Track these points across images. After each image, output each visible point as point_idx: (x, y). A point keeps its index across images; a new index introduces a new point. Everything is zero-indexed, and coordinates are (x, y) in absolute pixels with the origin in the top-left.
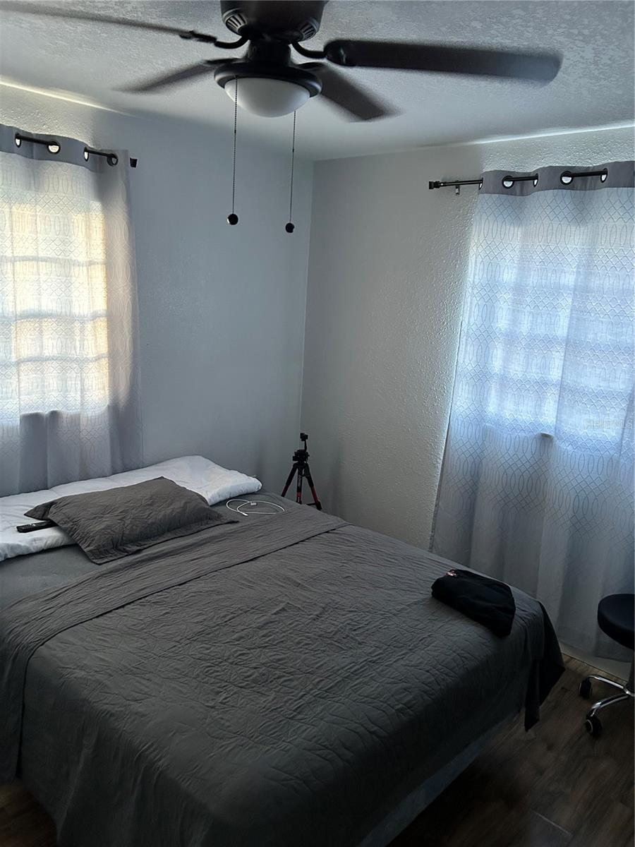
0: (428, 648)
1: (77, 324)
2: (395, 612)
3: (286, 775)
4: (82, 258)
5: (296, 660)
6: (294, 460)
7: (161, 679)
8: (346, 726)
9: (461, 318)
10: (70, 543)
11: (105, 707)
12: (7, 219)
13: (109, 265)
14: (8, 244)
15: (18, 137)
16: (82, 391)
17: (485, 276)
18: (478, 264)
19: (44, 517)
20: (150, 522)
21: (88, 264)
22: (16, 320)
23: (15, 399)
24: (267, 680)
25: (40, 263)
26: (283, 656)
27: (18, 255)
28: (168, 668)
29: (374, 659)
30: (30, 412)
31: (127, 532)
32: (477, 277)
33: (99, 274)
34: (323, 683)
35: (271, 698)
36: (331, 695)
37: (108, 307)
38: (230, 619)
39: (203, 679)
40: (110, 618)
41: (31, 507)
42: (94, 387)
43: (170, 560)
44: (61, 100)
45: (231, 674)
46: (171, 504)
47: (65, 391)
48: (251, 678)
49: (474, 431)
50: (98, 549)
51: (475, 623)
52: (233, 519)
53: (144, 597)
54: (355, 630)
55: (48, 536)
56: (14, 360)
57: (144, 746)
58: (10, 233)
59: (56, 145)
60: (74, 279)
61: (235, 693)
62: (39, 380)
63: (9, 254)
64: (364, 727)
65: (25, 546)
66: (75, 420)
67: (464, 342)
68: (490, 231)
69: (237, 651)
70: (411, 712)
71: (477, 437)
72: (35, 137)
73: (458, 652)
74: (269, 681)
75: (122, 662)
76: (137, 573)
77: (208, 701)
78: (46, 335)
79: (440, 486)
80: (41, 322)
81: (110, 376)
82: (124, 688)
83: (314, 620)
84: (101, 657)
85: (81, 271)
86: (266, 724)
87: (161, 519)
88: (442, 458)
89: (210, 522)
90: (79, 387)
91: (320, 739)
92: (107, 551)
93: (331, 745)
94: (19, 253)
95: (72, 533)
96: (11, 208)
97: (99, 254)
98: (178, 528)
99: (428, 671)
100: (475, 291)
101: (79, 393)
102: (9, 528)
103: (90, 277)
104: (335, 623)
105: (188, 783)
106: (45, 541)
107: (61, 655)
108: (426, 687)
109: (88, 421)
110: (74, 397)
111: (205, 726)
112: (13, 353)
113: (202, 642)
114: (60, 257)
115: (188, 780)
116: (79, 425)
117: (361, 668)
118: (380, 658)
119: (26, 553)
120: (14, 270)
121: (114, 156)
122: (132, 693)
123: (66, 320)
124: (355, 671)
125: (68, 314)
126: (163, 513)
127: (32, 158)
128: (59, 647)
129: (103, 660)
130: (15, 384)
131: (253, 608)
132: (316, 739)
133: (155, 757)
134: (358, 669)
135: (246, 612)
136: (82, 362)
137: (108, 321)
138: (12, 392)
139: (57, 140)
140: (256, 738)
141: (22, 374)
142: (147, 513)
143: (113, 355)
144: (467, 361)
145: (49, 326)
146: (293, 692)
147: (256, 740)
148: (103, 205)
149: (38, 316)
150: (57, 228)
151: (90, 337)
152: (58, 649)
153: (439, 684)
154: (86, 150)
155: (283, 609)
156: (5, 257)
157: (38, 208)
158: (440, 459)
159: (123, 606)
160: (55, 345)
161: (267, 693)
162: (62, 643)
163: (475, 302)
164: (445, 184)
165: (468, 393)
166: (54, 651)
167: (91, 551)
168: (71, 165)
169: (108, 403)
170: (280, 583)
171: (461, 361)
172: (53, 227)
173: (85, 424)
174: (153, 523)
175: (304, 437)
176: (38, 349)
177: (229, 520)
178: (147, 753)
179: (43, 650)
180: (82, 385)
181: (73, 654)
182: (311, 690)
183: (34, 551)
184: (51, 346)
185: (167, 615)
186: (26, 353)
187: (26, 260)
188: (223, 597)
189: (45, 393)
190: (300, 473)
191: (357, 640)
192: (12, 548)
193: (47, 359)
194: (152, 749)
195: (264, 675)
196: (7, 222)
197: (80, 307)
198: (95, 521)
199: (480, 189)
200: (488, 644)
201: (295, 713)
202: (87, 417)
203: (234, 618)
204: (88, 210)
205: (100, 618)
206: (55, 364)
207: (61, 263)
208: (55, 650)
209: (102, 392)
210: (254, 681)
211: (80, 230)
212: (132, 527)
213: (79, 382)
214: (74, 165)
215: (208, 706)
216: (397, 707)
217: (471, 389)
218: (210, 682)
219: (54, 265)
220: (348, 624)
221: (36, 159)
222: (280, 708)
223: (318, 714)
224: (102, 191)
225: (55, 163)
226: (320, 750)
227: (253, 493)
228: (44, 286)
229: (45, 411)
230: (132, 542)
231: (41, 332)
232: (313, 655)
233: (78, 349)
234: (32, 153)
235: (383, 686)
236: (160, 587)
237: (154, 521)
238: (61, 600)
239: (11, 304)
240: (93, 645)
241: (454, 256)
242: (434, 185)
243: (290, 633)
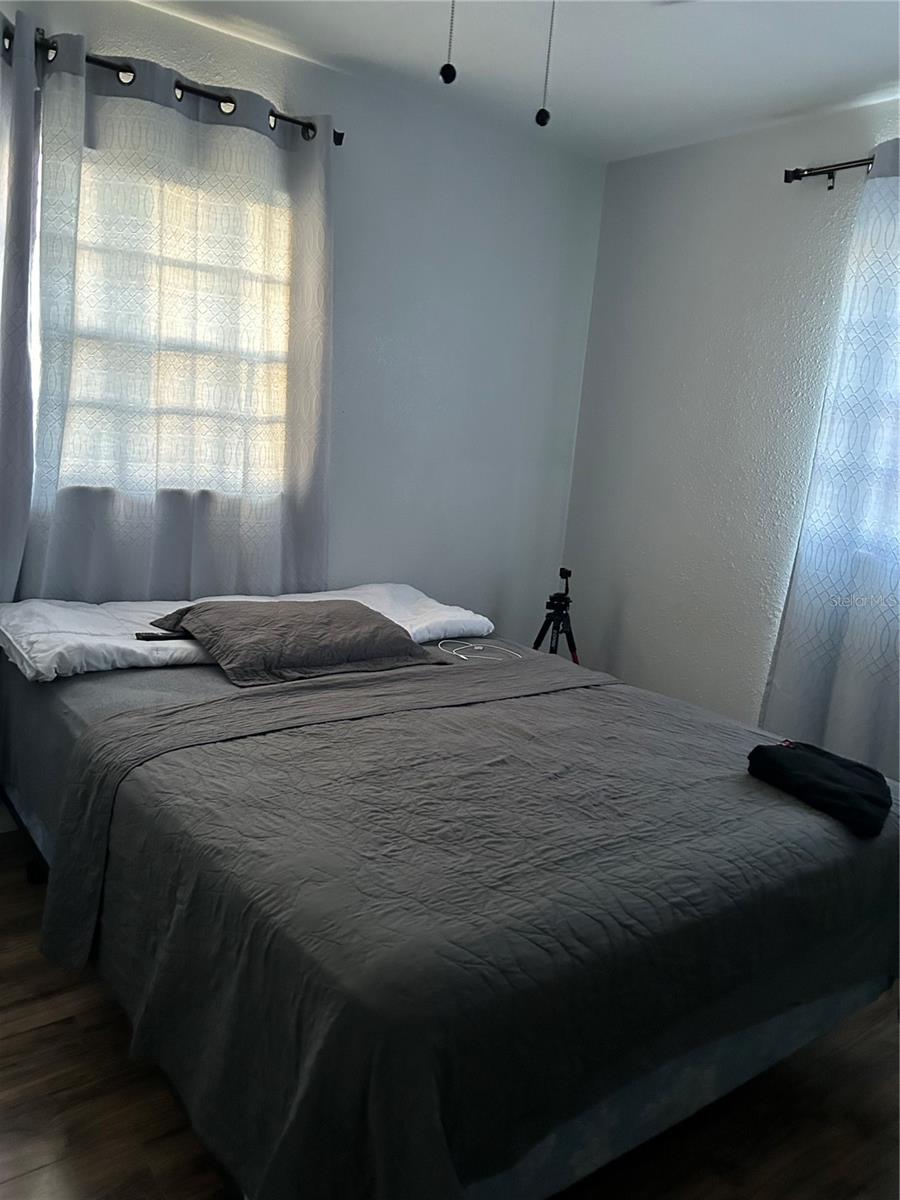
0: (735, 834)
1: (244, 366)
2: (685, 785)
3: (472, 956)
4: (256, 269)
5: (514, 820)
6: (547, 608)
7: (300, 818)
8: (583, 909)
9: (825, 384)
10: (208, 662)
11: (211, 841)
12: (156, 201)
13: (295, 286)
14: (155, 236)
15: (179, 85)
16: (246, 464)
17: (869, 309)
18: (859, 292)
19: (175, 628)
20: (322, 643)
21: (264, 279)
22: (159, 350)
23: (151, 463)
24: (462, 838)
25: (199, 273)
26: (493, 813)
27: (167, 255)
28: (313, 806)
29: (642, 835)
30: (172, 487)
31: (288, 652)
32: (856, 312)
33: (280, 300)
34: (552, 852)
35: (464, 860)
36: (562, 869)
37: (289, 349)
38: (419, 764)
39: (364, 825)
40: (243, 744)
41: (159, 614)
42: (262, 463)
43: (341, 693)
44: (244, 41)
45: (408, 824)
46: (355, 627)
47: (221, 462)
48: (437, 832)
49: (838, 561)
50: (242, 666)
51: (819, 813)
52: (444, 659)
53: (297, 727)
54: (614, 799)
55: (179, 648)
56: (153, 406)
57: (256, 895)
58: (159, 221)
59: (232, 102)
60: (243, 298)
61: (409, 847)
62: (187, 443)
63: (155, 251)
64: (613, 916)
65: (141, 654)
66: (234, 506)
67: (829, 419)
68: (883, 235)
69: (420, 799)
70: (697, 913)
71: (843, 571)
72: (202, 89)
73: (786, 845)
74: (465, 839)
75: (247, 792)
76: (292, 701)
77: (365, 851)
78: (201, 380)
79: (776, 652)
80: (195, 359)
81: (287, 450)
82: (241, 822)
83: (550, 778)
84: (219, 783)
85: (254, 287)
86: (453, 889)
87: (339, 643)
88: (782, 609)
89: (410, 659)
90: (241, 460)
91: (536, 919)
92: (256, 673)
93: (554, 930)
94: (170, 253)
95: (209, 646)
96: (162, 186)
97: (281, 268)
98: (364, 660)
99: (730, 861)
100: (852, 335)
101: (241, 467)
102: (125, 634)
103: (265, 299)
104: (583, 786)
105: (315, 947)
106: (171, 653)
107: (163, 778)
108: (727, 882)
109: (251, 510)
110: (234, 475)
111: (354, 878)
112: (152, 395)
113: (371, 784)
114: (226, 265)
115: (315, 943)
116: (239, 516)
117: (618, 843)
118: (650, 836)
119: (142, 664)
120: (160, 276)
121: (312, 127)
122: (253, 828)
123: (229, 359)
124: (609, 845)
125: (232, 349)
126: (341, 636)
127: (198, 120)
128: (163, 769)
129: (220, 787)
130: (152, 441)
131: (456, 756)
132: (529, 918)
133: (272, 908)
134: (613, 844)
135: (445, 759)
136: (248, 422)
137: (288, 368)
138: (148, 453)
139: (233, 95)
140: (433, 903)
141: (163, 430)
142: (320, 632)
143: (292, 420)
144: (832, 448)
145: (205, 366)
146: (501, 857)
147: (433, 905)
148: (291, 196)
149: (190, 350)
150: (225, 224)
151: (261, 388)
152: (160, 770)
153: (748, 882)
154: (272, 113)
155: (503, 762)
156: (150, 255)
157: (201, 193)
158: (779, 610)
159: (264, 734)
160: (212, 393)
161: (460, 854)
162: (167, 764)
163: (850, 351)
164: (812, 172)
165: (832, 499)
166: (155, 773)
167: (231, 669)
168: (248, 130)
169: (281, 490)
170: (504, 734)
171: (822, 449)
172: (218, 222)
173: (247, 513)
174: (326, 646)
175: (565, 574)
176: (188, 398)
177: (439, 660)
178: (261, 903)
179: (140, 772)
180: (246, 458)
181: (180, 778)
182: (532, 858)
183: (154, 663)
184: (206, 396)
185: (325, 750)
186: (170, 400)
187: (179, 266)
188: (413, 738)
189: (194, 463)
190: (556, 628)
191: (615, 810)
192: (124, 653)
193: (200, 414)
194: (268, 898)
195: (459, 831)
196: (156, 205)
197: (249, 341)
198: (244, 633)
199: (868, 172)
200: (840, 843)
201: (500, 883)
202: (251, 505)
203: (424, 763)
204: (270, 202)
205: (229, 744)
206: (209, 422)
207: (226, 276)
208: (156, 771)
209: (274, 471)
210: (443, 837)
211: (256, 227)
212: (295, 646)
213: (242, 452)
214: (253, 133)
215: (364, 856)
216: (674, 900)
217: (836, 492)
218: (373, 829)
219: (216, 278)
220: (604, 790)
221: (203, 122)
222: (477, 872)
223: (539, 888)
224: (292, 180)
225: (228, 127)
226: (532, 933)
227: (481, 637)
228: (202, 308)
229: (193, 489)
230: (293, 666)
231: (193, 373)
232: (542, 819)
233: (243, 403)
234: (197, 114)
235: (652, 869)
236: (323, 719)
237: (328, 643)
238: (178, 718)
239: (154, 325)
240: (210, 771)
241: (820, 285)
242: (792, 176)
243: (510, 790)
